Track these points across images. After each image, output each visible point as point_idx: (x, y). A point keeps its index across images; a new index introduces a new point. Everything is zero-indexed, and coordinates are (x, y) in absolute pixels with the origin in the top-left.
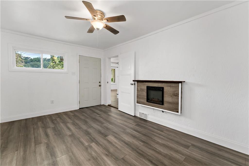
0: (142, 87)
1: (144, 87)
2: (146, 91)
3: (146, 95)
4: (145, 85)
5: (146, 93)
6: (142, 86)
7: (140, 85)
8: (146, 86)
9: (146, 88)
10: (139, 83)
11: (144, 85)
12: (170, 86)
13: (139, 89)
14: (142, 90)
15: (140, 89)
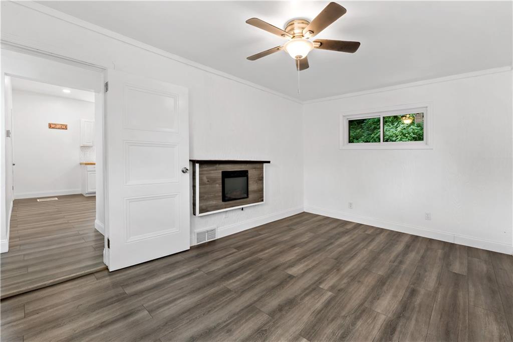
0: (212, 175)
1: (217, 173)
2: (221, 181)
3: (221, 188)
4: (219, 170)
5: (221, 186)
6: (212, 172)
7: (207, 171)
8: (221, 171)
9: (221, 175)
10: (206, 166)
11: (216, 170)
12: (255, 168)
13: (205, 179)
14: (212, 181)
15: (207, 178)
